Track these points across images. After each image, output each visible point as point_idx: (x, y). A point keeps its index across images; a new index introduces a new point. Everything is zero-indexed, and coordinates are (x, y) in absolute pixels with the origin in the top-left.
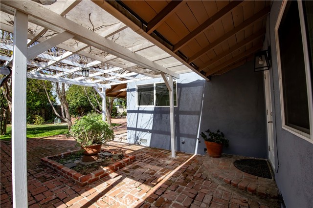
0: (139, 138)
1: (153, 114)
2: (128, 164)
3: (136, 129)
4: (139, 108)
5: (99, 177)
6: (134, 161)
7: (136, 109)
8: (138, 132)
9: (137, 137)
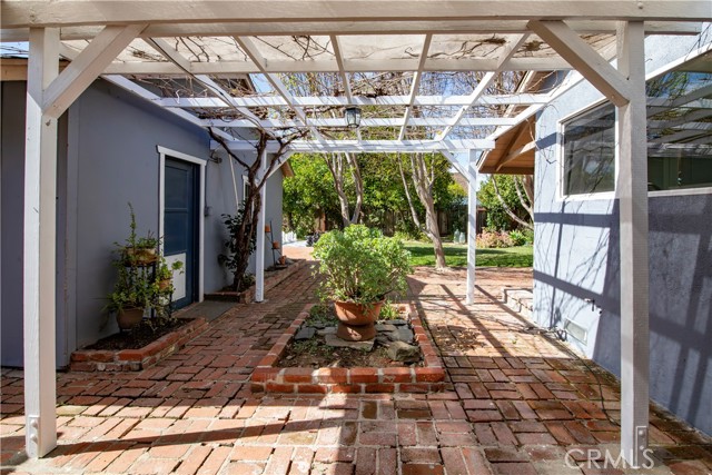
0: (564, 316)
1: (607, 230)
2: (404, 389)
3: (554, 282)
4: (564, 204)
5: (296, 386)
6: (436, 389)
7: (557, 210)
8: (560, 293)
9: (558, 311)
